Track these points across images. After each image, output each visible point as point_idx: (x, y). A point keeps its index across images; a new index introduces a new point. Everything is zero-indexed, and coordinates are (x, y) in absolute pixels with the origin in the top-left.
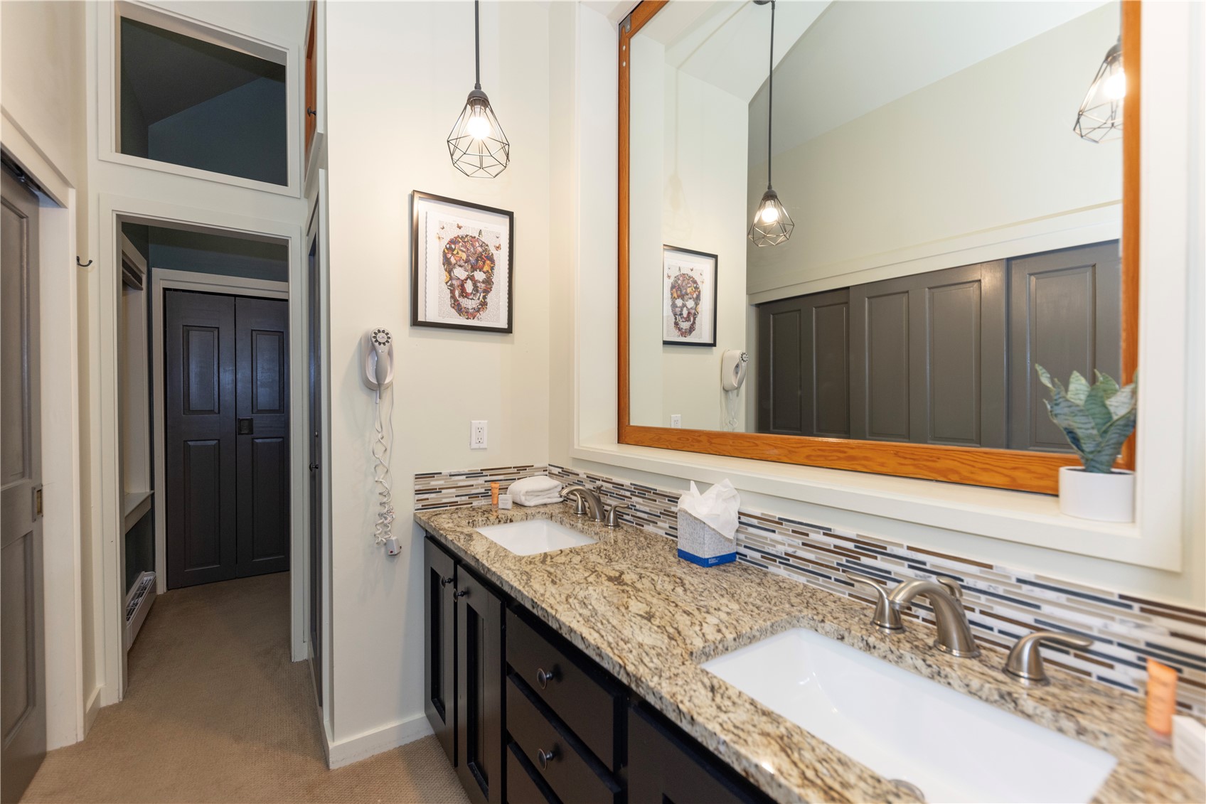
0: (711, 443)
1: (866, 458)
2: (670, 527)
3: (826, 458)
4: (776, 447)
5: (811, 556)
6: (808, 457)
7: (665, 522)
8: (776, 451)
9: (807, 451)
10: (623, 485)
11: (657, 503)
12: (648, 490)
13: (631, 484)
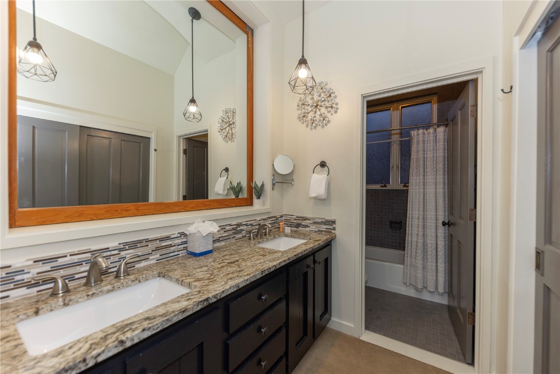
0: (138, 210)
1: (210, 205)
2: (160, 255)
3: (198, 207)
4: (179, 206)
5: (226, 234)
6: (192, 208)
7: (157, 254)
8: (179, 208)
9: (192, 206)
10: (108, 248)
11: (149, 246)
12: (140, 242)
13: (119, 244)
